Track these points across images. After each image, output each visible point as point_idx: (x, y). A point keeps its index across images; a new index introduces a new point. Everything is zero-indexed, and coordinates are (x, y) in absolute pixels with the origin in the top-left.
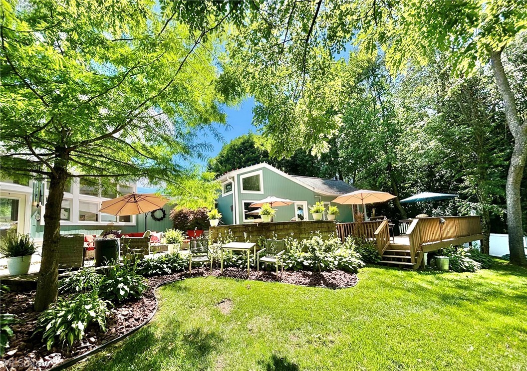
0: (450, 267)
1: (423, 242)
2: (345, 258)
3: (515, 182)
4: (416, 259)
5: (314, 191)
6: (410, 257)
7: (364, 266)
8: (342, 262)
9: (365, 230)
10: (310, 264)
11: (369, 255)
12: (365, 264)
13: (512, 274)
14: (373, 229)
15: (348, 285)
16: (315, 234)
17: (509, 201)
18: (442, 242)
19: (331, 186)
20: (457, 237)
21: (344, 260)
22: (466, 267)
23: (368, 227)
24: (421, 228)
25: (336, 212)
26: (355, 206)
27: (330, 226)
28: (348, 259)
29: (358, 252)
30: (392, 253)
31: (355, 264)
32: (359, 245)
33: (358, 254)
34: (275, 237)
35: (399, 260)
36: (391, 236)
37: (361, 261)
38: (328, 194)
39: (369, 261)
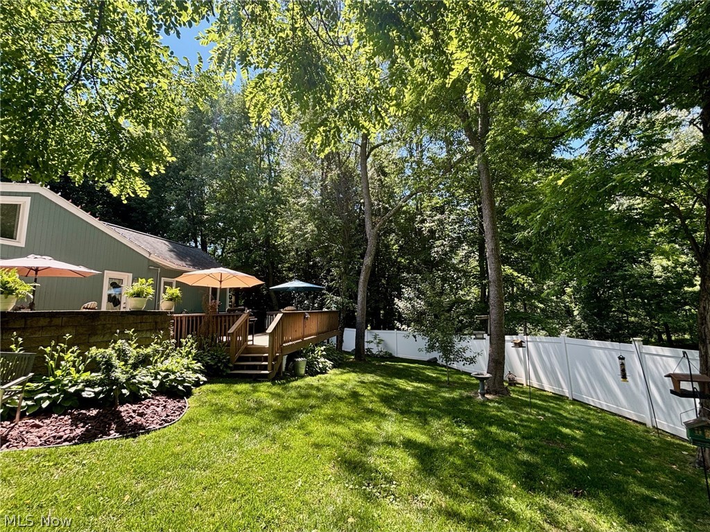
0: (306, 370)
1: (285, 342)
2: (174, 373)
3: (364, 281)
4: (273, 365)
5: (150, 258)
6: (267, 363)
7: (205, 383)
8: (167, 382)
9: (217, 327)
10: (97, 394)
11: (216, 364)
12: (205, 379)
13: (353, 372)
14: (229, 325)
15: (166, 421)
16: (123, 336)
17: (359, 298)
18: (303, 340)
19: (181, 256)
20: (318, 334)
21: (172, 377)
22: (320, 368)
23: (223, 321)
24: (285, 324)
25: (177, 296)
26: (214, 290)
27: (158, 320)
28: (178, 374)
29: (199, 361)
30: (247, 359)
31: (189, 382)
32: (204, 349)
33: (199, 364)
34: (16, 343)
35: (254, 367)
36: (250, 334)
37: (200, 376)
38: (174, 266)
39: (215, 373)
